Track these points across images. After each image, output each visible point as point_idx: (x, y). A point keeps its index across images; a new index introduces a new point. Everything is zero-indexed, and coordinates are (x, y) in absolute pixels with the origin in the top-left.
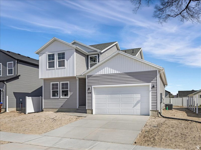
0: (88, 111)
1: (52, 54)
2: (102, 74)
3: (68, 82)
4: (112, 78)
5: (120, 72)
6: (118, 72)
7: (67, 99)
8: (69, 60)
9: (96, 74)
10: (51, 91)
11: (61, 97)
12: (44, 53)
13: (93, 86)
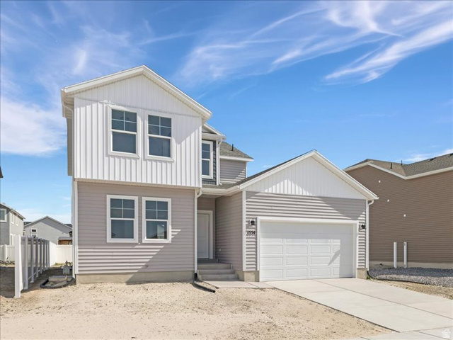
0: (246, 275)
1: (126, 112)
2: (278, 192)
3: (169, 200)
4: (298, 203)
5: (311, 195)
6: (308, 194)
7: (162, 247)
8: (183, 143)
9: (266, 191)
10: (109, 220)
11: (145, 240)
12: (97, 101)
13: (259, 218)
